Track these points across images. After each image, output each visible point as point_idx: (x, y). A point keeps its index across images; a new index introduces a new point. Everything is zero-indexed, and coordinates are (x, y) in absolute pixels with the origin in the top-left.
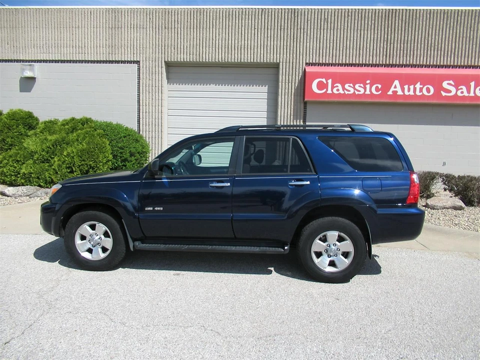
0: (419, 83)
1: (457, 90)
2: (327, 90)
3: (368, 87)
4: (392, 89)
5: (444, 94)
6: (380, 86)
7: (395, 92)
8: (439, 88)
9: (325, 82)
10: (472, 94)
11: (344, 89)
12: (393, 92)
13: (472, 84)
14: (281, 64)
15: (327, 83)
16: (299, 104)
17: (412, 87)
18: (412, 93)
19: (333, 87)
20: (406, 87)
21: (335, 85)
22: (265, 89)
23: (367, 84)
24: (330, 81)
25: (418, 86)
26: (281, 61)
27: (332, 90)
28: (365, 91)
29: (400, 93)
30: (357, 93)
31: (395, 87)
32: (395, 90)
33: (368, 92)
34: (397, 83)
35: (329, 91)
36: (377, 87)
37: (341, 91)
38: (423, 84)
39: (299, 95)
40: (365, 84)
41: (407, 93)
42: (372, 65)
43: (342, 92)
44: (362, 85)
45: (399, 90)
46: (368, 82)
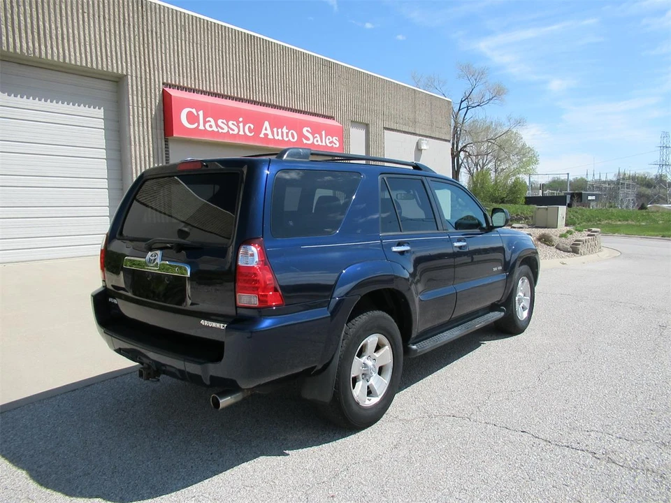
0: (285, 127)
1: (314, 138)
2: (199, 125)
3: (241, 125)
4: (264, 131)
5: (305, 141)
6: (252, 126)
7: (266, 135)
8: (301, 135)
9: (196, 114)
10: (324, 144)
11: (217, 126)
12: (265, 134)
13: (323, 133)
14: (129, 77)
15: (198, 115)
16: (159, 140)
17: (280, 130)
18: (280, 138)
19: (205, 122)
20: (275, 130)
21: (207, 119)
22: (100, 112)
23: (241, 122)
24: (201, 113)
25: (285, 130)
26: (130, 74)
27: (204, 126)
28: (239, 131)
29: (270, 136)
30: (231, 132)
31: (266, 130)
32: (266, 132)
33: (241, 133)
34: (267, 124)
35: (201, 127)
36: (249, 127)
37: (214, 128)
38: (289, 129)
39: (158, 127)
40: (238, 122)
41: (276, 138)
42: (237, 99)
43: (216, 130)
44: (235, 123)
45: (269, 132)
46: (241, 119)
